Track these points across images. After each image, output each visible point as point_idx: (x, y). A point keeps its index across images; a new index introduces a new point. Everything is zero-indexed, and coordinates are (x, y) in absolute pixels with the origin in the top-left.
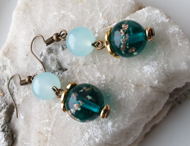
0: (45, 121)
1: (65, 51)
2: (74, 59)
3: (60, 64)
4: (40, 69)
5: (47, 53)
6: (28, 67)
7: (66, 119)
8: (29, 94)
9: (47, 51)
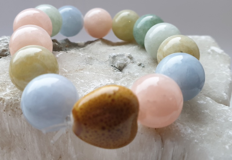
0: (65, 70)
1: (138, 67)
2: (136, 74)
3: (124, 67)
4: (110, 55)
5: (128, 55)
6: (104, 53)
7: (78, 81)
8: (82, 56)
9: (130, 55)
